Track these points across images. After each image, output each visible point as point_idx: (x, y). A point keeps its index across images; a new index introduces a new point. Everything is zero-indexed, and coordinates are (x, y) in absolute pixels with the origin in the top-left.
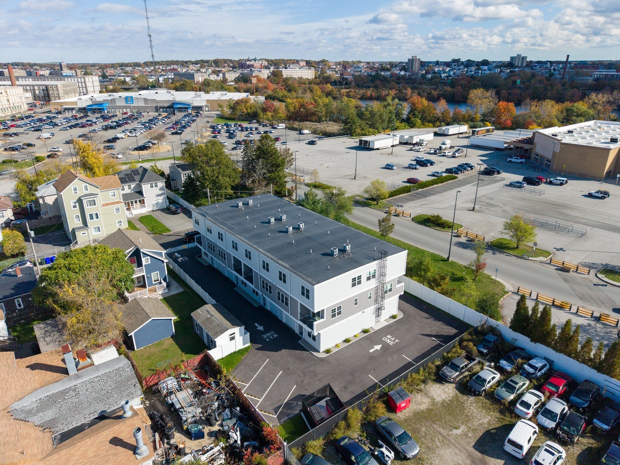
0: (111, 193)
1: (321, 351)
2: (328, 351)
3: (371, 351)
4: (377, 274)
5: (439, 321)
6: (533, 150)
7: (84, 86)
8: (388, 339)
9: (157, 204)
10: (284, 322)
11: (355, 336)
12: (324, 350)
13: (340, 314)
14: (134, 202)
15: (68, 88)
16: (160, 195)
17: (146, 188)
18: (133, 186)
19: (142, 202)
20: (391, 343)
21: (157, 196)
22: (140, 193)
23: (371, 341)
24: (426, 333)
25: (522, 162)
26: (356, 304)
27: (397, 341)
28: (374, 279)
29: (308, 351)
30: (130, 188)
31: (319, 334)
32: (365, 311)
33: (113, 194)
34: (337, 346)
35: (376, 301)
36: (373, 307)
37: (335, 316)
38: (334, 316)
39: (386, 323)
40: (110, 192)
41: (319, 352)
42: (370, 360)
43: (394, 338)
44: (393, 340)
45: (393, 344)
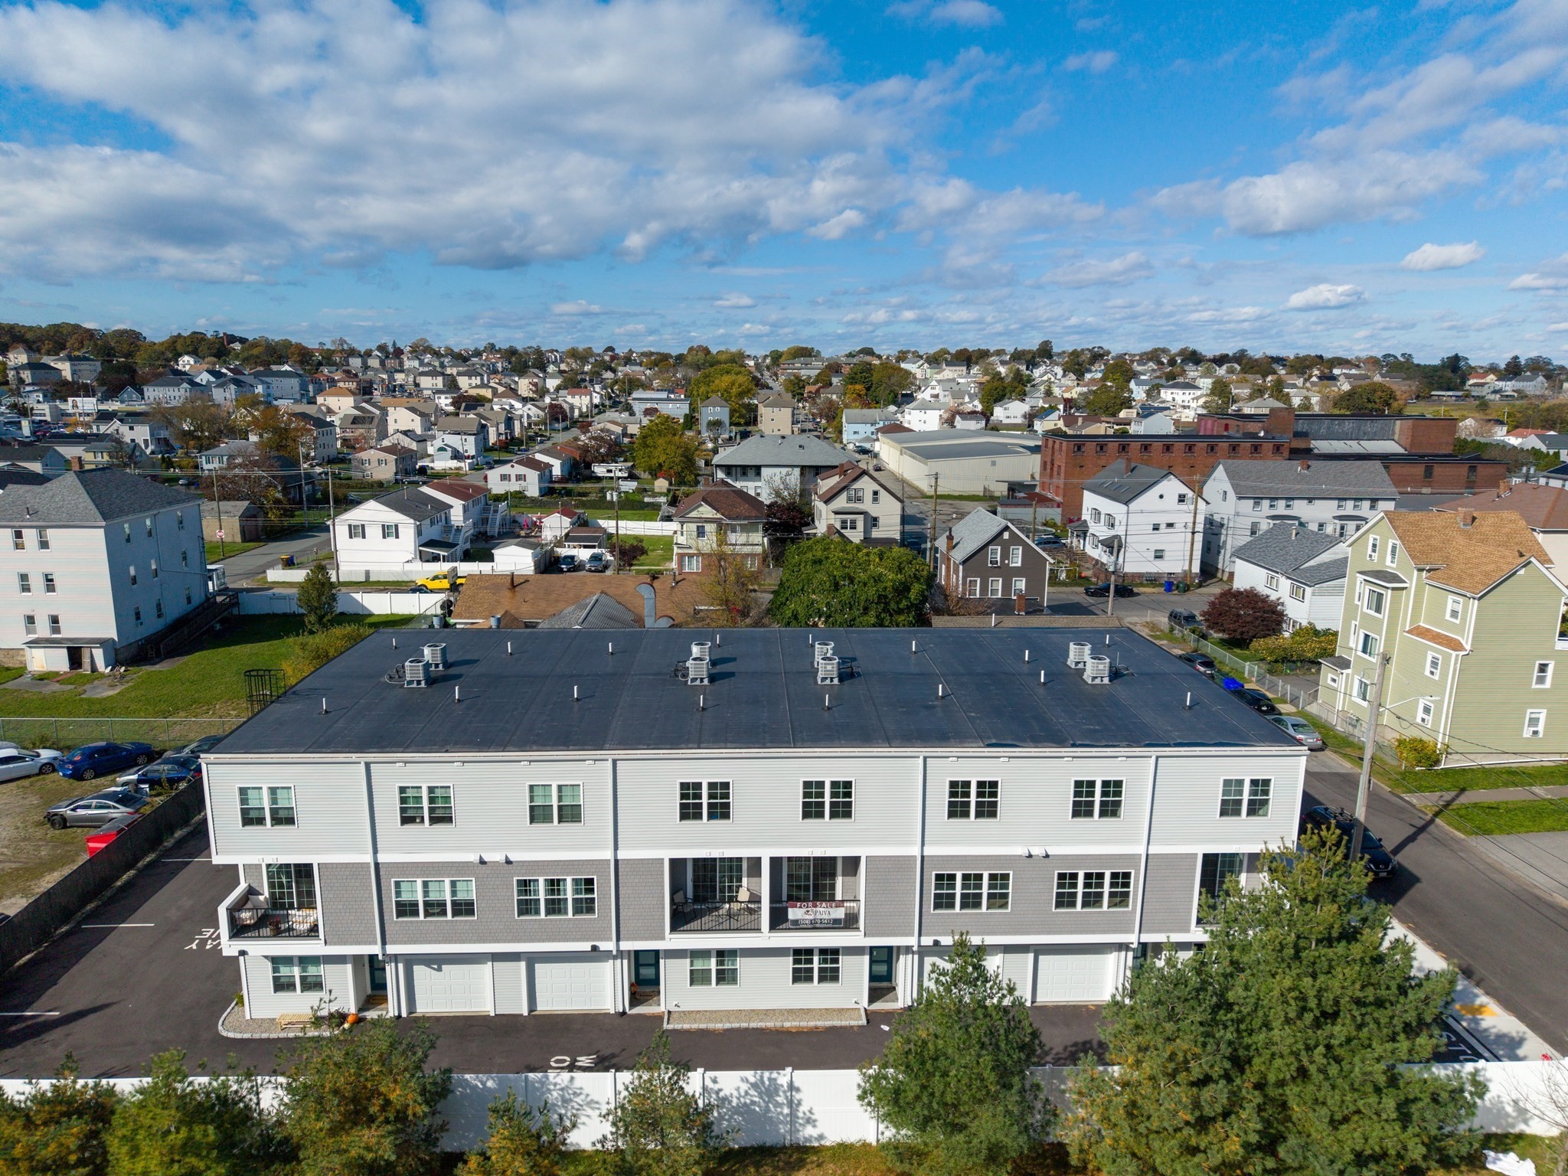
0: (1452, 602)
27: (194, 946)
33: (1456, 607)
40: (1451, 597)
43: (208, 947)
44: (210, 942)
45: (201, 933)
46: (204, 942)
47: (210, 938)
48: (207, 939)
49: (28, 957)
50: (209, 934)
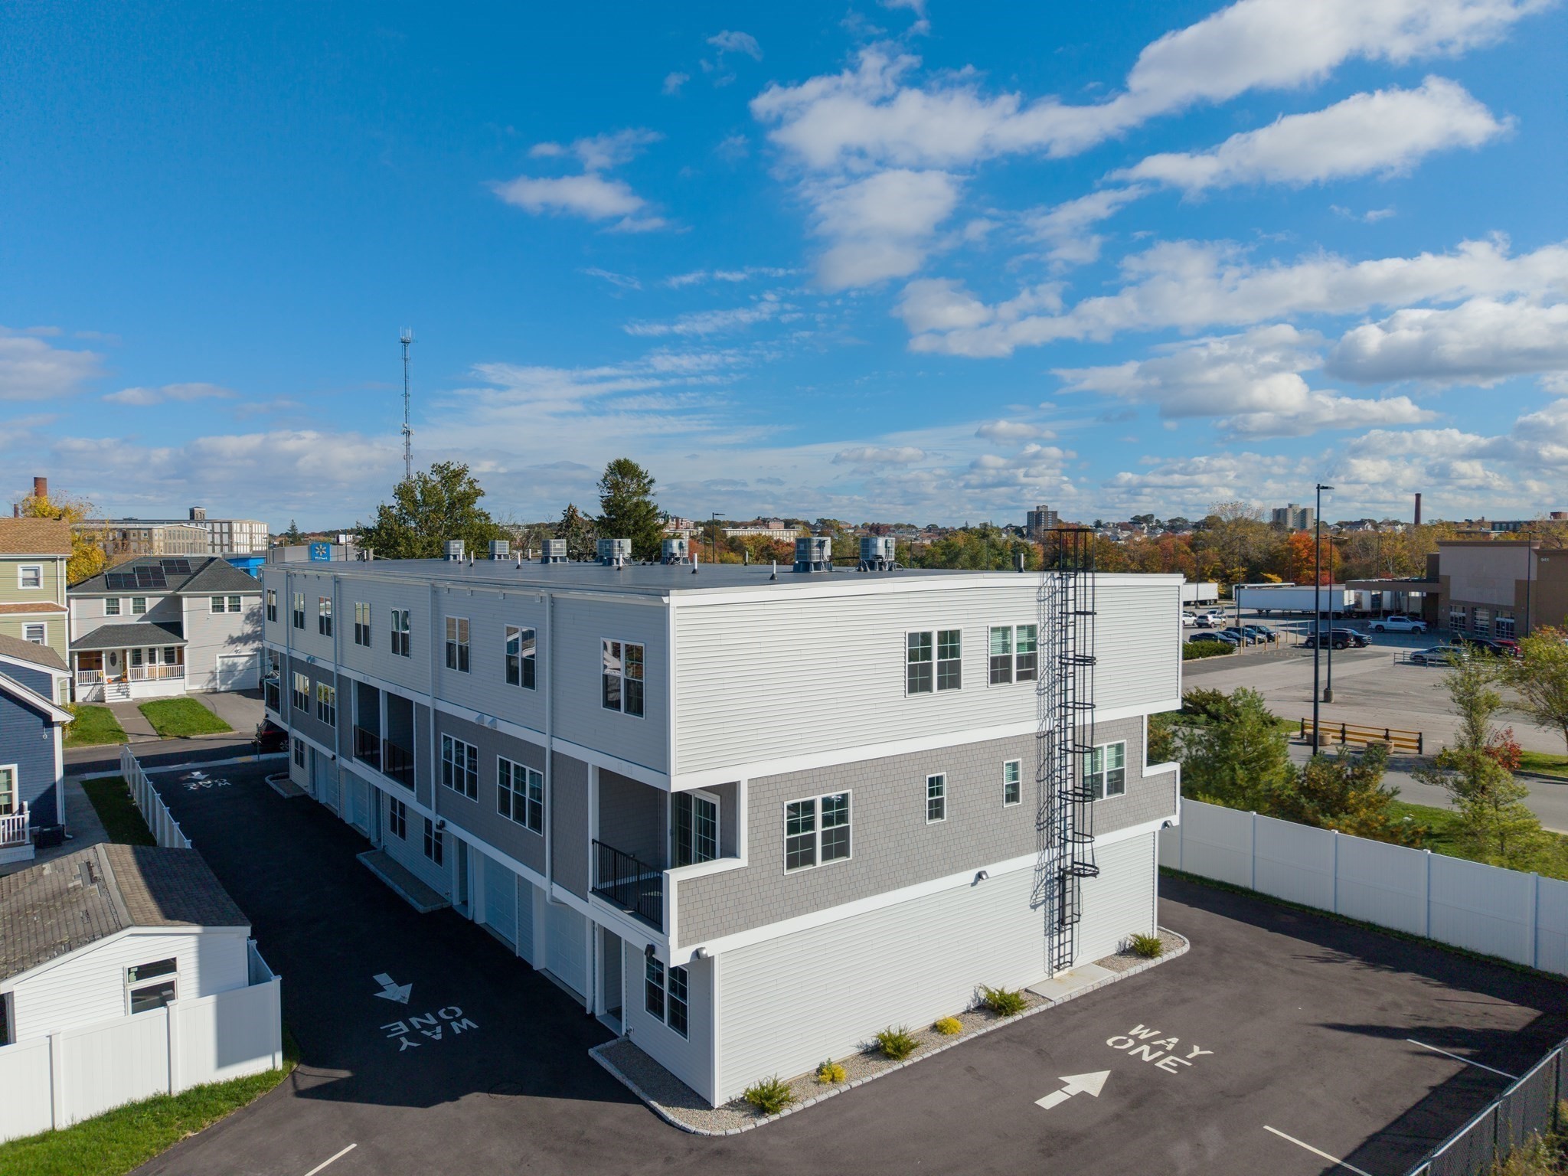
0: (21, 571)
1: (719, 1101)
2: (761, 1102)
3: (1050, 1101)
4: (1042, 655)
5: (1400, 968)
6: (1441, 599)
7: (226, 541)
8: (1139, 1042)
9: (229, 671)
10: (539, 963)
11: (936, 1028)
12: (738, 1093)
13: (843, 851)
14: (145, 656)
15: (181, 541)
16: (244, 639)
17: (195, 609)
18: (150, 604)
19: (173, 656)
20: (1167, 1064)
21: (233, 641)
22: (175, 628)
23: (1039, 1052)
24: (1351, 1020)
25: (1416, 629)
26: (936, 810)
27: (1197, 1051)
28: (1030, 685)
29: (630, 1098)
30: (139, 608)
31: (702, 962)
32: (992, 869)
33: (32, 575)
34: (824, 1073)
35: (1045, 823)
36: (1032, 859)
37: (810, 859)
38: (799, 854)
39: (1109, 976)
40: (20, 566)
41: (706, 1104)
42: (1048, 1153)
43: (1175, 1040)
44: (1170, 1047)
45: (1180, 1067)
46: (1179, 1051)
47: (1167, 1054)
48: (1173, 1052)
49: (1509, 1093)
50: (1167, 1060)
